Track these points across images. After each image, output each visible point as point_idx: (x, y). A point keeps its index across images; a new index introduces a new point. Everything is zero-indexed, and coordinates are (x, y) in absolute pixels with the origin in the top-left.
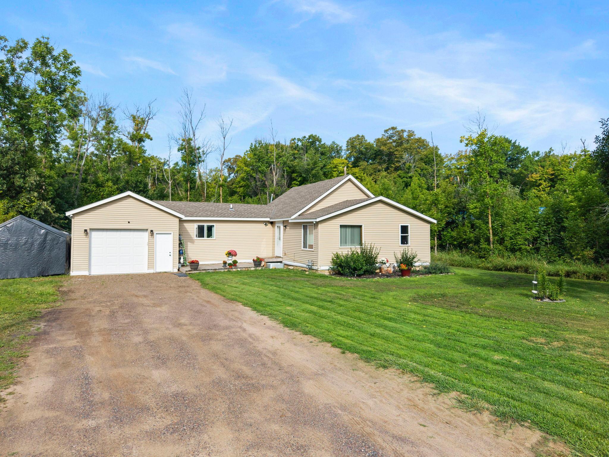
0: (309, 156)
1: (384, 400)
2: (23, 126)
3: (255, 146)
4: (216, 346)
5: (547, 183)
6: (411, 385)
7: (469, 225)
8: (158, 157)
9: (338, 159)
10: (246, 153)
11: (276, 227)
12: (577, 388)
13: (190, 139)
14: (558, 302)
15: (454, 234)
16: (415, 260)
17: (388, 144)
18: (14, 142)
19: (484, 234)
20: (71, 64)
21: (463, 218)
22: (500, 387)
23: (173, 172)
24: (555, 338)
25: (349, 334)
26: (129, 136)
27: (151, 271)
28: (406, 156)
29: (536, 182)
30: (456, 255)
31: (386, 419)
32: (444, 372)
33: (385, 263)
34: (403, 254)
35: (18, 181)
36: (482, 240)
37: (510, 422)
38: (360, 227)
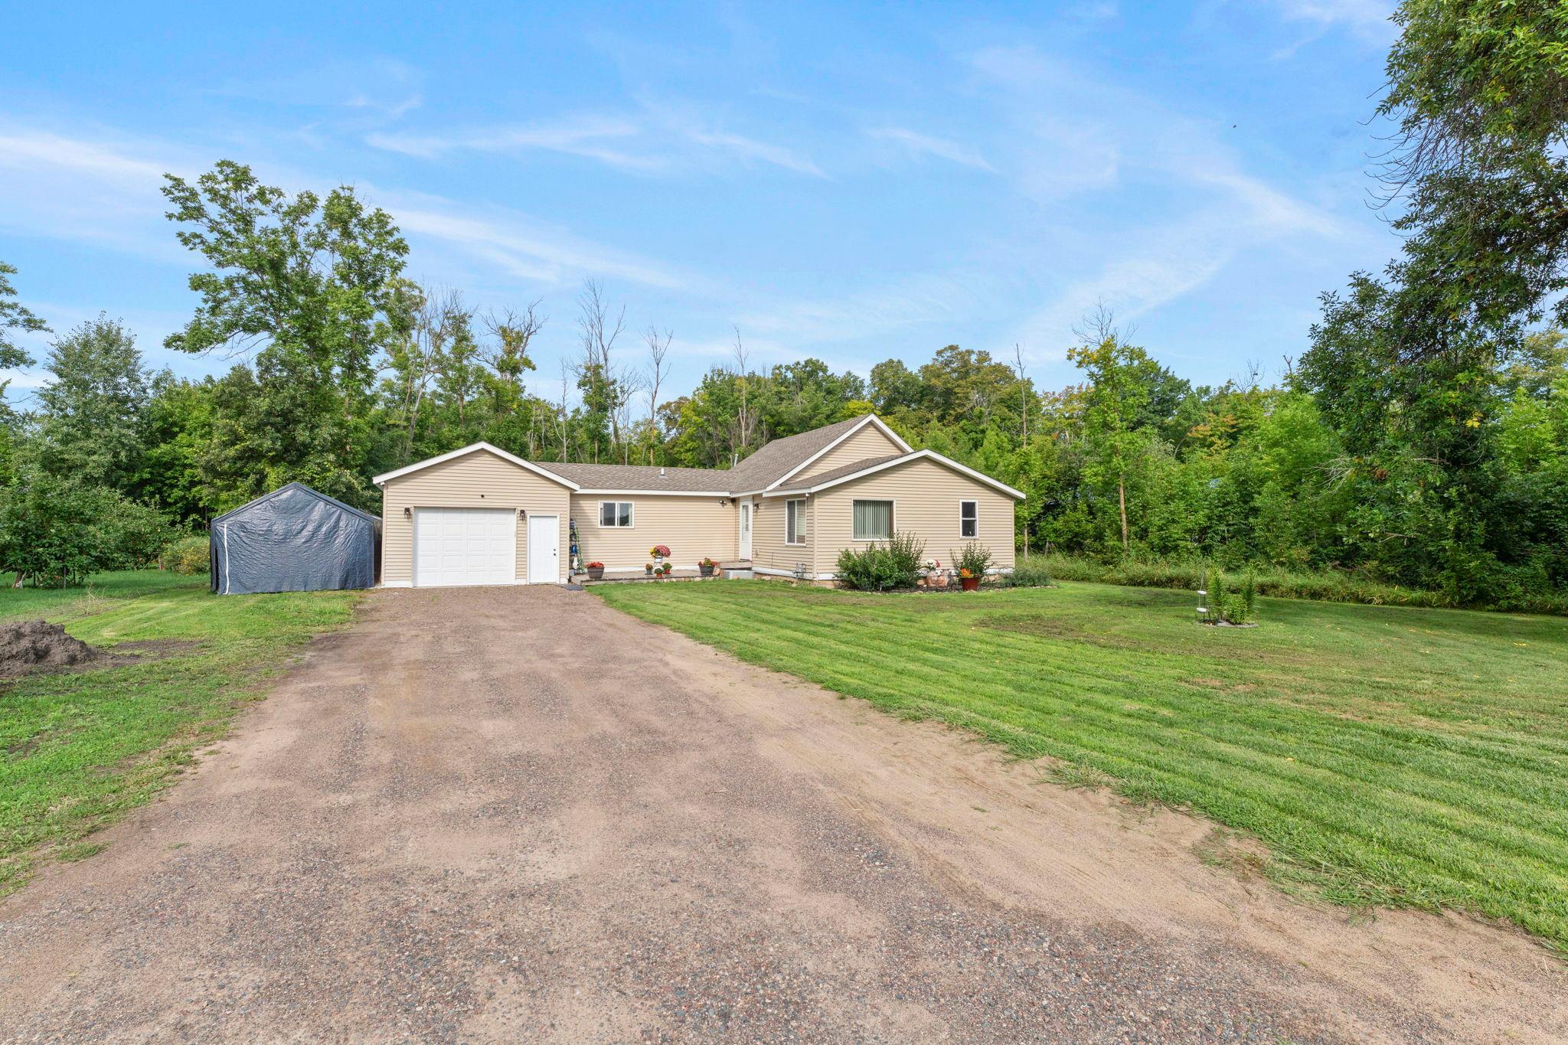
0: (806, 395)
1: (909, 769)
2: (311, 342)
3: (712, 379)
4: (609, 686)
5: (1224, 440)
6: (964, 747)
7: (1085, 509)
8: (547, 401)
9: (856, 401)
10: (697, 393)
11: (741, 507)
12: (1281, 753)
13: (599, 366)
14: (1246, 626)
15: (1059, 524)
16: (988, 562)
17: (943, 374)
18: (295, 367)
19: (1113, 522)
20: (390, 233)
21: (1075, 497)
22: (1134, 750)
23: (571, 425)
24: (1240, 679)
25: (857, 670)
26: (496, 363)
27: (522, 582)
28: (975, 396)
29: (1205, 439)
30: (1060, 561)
31: (909, 799)
32: (1027, 727)
33: (934, 569)
34: (966, 552)
35: (302, 435)
36: (1108, 532)
37: (1151, 805)
38: (890, 504)
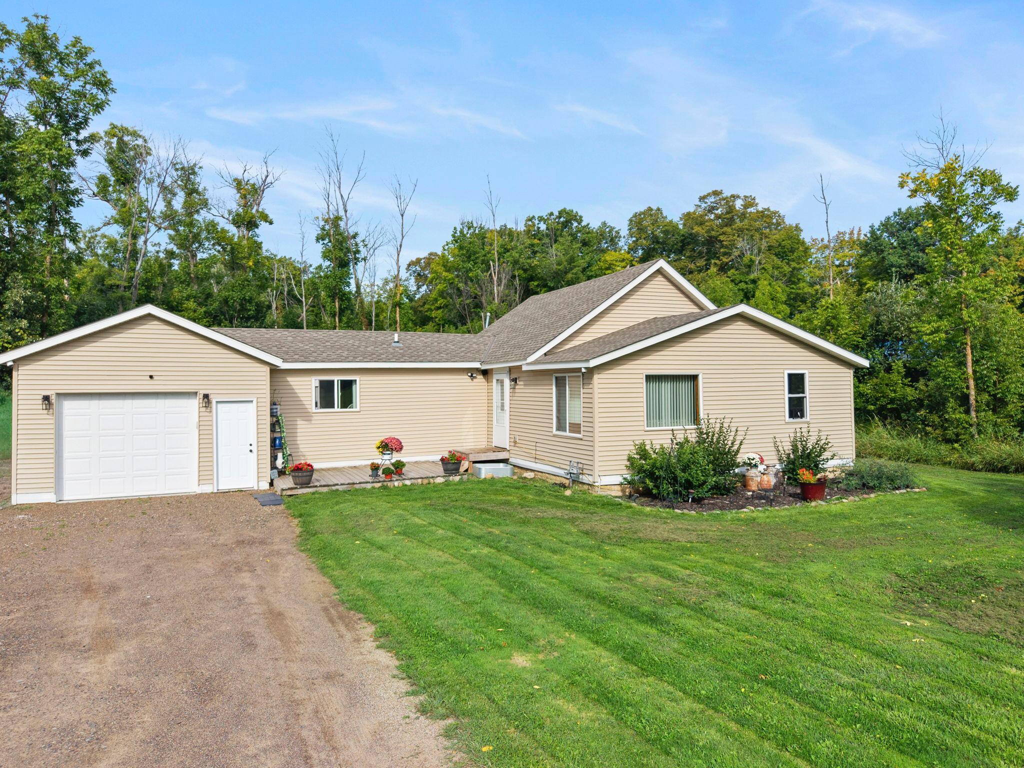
0: (560, 247)
3: (462, 232)
5: (1017, 286)
8: (293, 259)
9: (613, 253)
10: (446, 247)
11: (495, 381)
13: (338, 218)
16: (826, 455)
17: (707, 221)
19: (956, 389)
20: (91, 66)
23: (315, 284)
26: (231, 218)
27: (208, 489)
28: (742, 244)
33: (756, 466)
34: (795, 440)
36: (952, 403)
38: (694, 378)
